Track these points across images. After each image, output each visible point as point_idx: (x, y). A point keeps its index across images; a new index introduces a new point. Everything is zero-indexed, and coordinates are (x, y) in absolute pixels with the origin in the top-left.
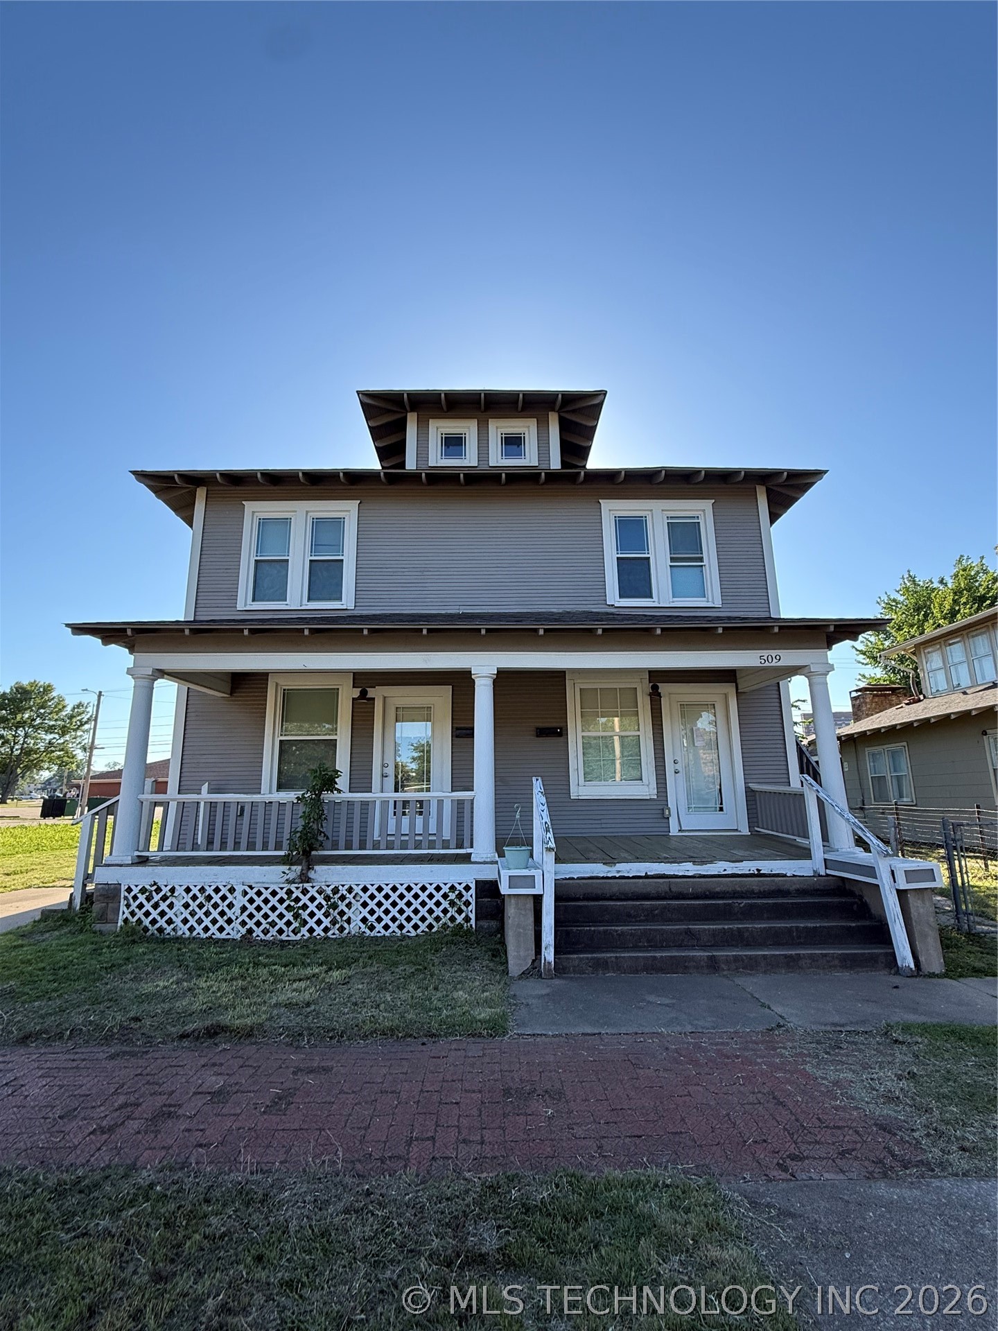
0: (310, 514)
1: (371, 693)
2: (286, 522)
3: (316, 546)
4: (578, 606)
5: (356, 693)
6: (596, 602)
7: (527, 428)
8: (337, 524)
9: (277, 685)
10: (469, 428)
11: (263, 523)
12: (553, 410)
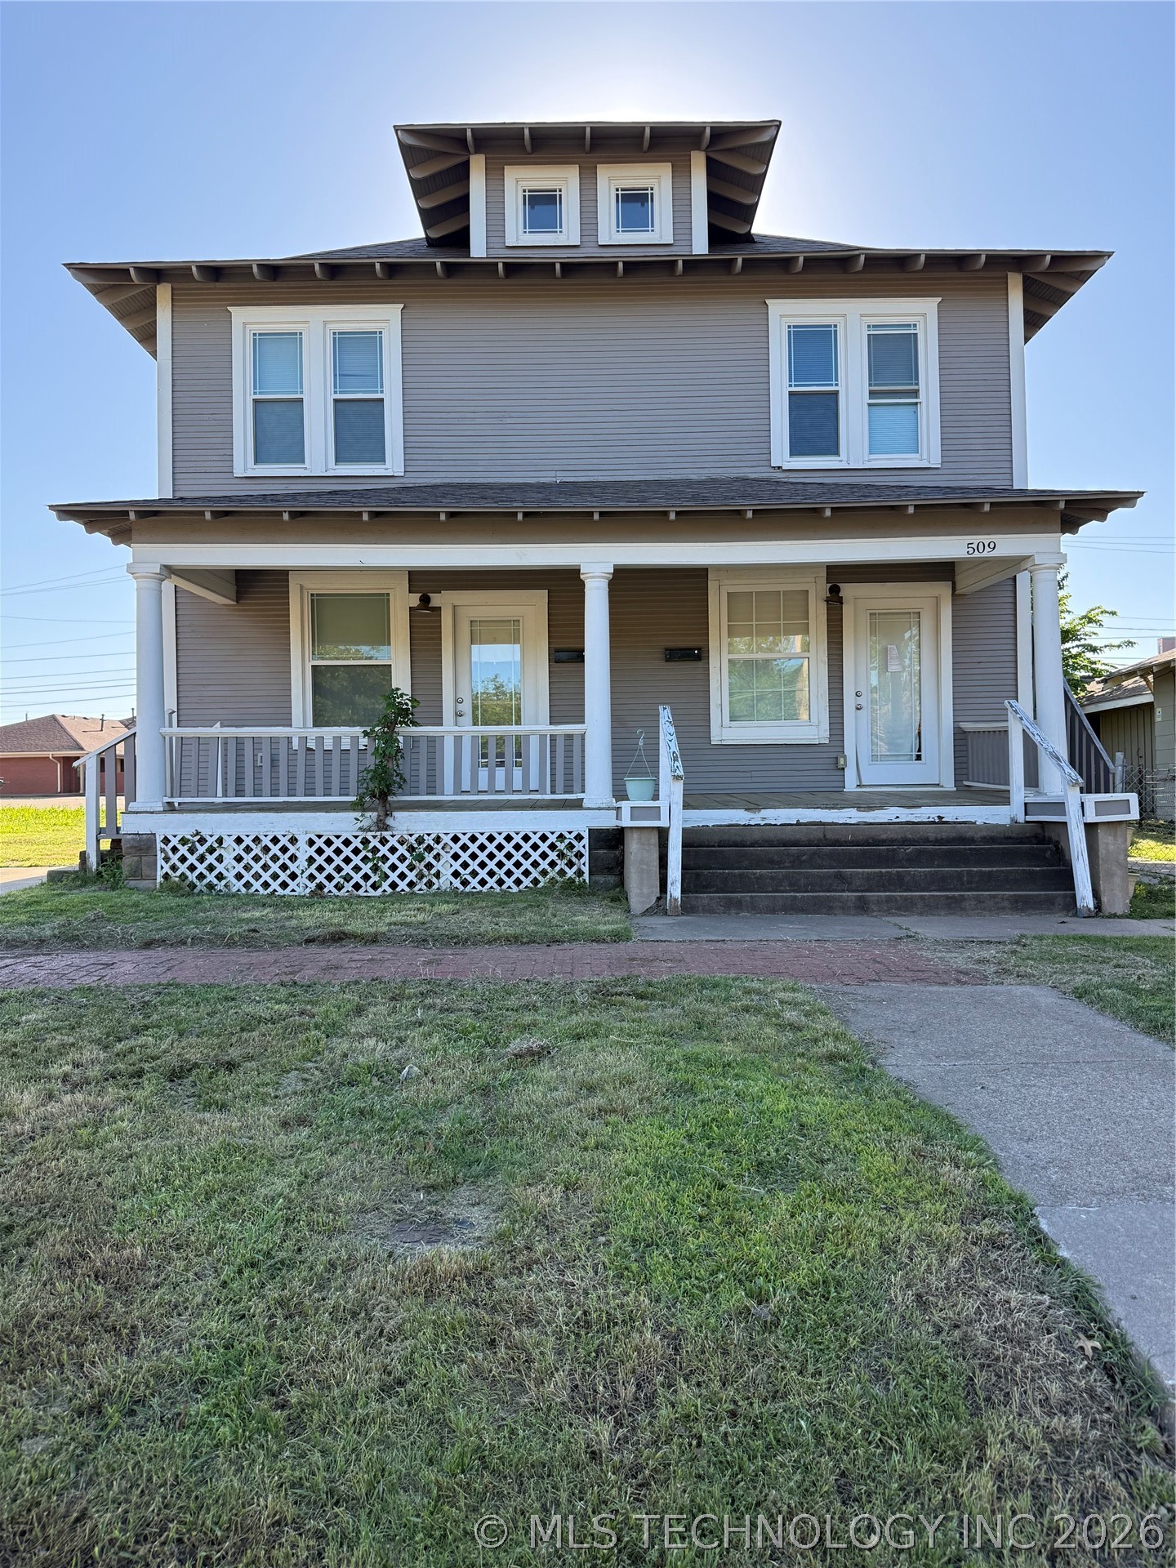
0: (328, 326)
1: (436, 600)
2: (294, 338)
3: (341, 376)
4: (730, 470)
5: (415, 600)
6: (754, 463)
7: (656, 178)
8: (371, 341)
9: (302, 587)
10: (566, 180)
11: (261, 340)
12: (698, 148)
